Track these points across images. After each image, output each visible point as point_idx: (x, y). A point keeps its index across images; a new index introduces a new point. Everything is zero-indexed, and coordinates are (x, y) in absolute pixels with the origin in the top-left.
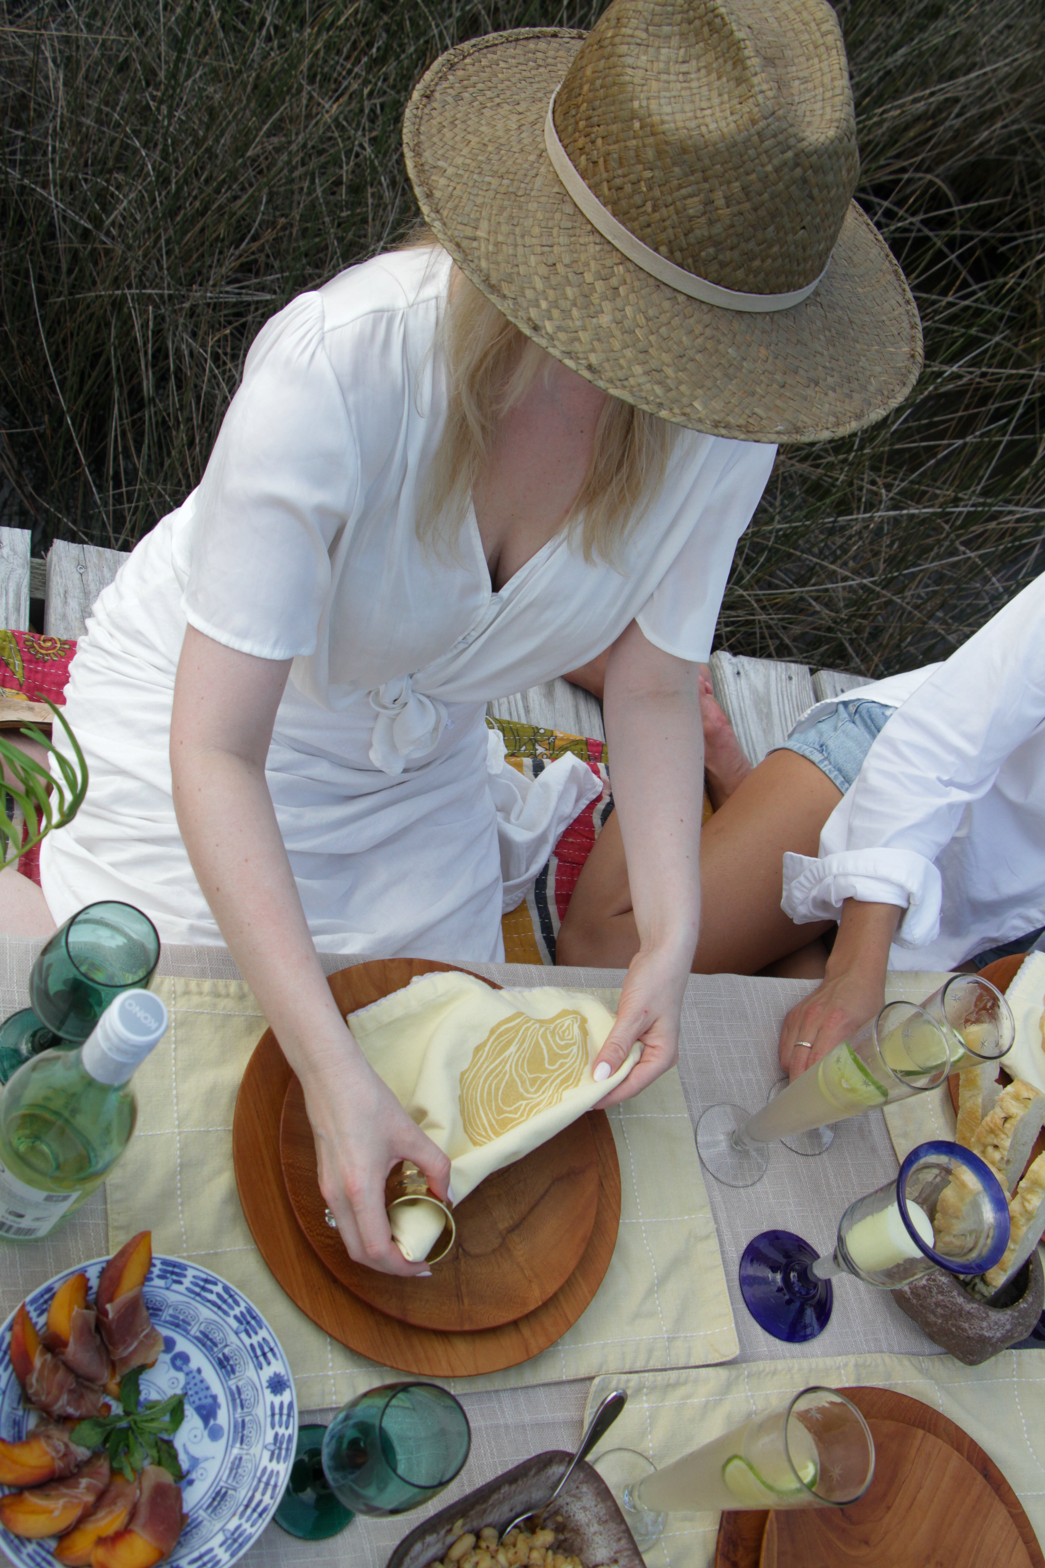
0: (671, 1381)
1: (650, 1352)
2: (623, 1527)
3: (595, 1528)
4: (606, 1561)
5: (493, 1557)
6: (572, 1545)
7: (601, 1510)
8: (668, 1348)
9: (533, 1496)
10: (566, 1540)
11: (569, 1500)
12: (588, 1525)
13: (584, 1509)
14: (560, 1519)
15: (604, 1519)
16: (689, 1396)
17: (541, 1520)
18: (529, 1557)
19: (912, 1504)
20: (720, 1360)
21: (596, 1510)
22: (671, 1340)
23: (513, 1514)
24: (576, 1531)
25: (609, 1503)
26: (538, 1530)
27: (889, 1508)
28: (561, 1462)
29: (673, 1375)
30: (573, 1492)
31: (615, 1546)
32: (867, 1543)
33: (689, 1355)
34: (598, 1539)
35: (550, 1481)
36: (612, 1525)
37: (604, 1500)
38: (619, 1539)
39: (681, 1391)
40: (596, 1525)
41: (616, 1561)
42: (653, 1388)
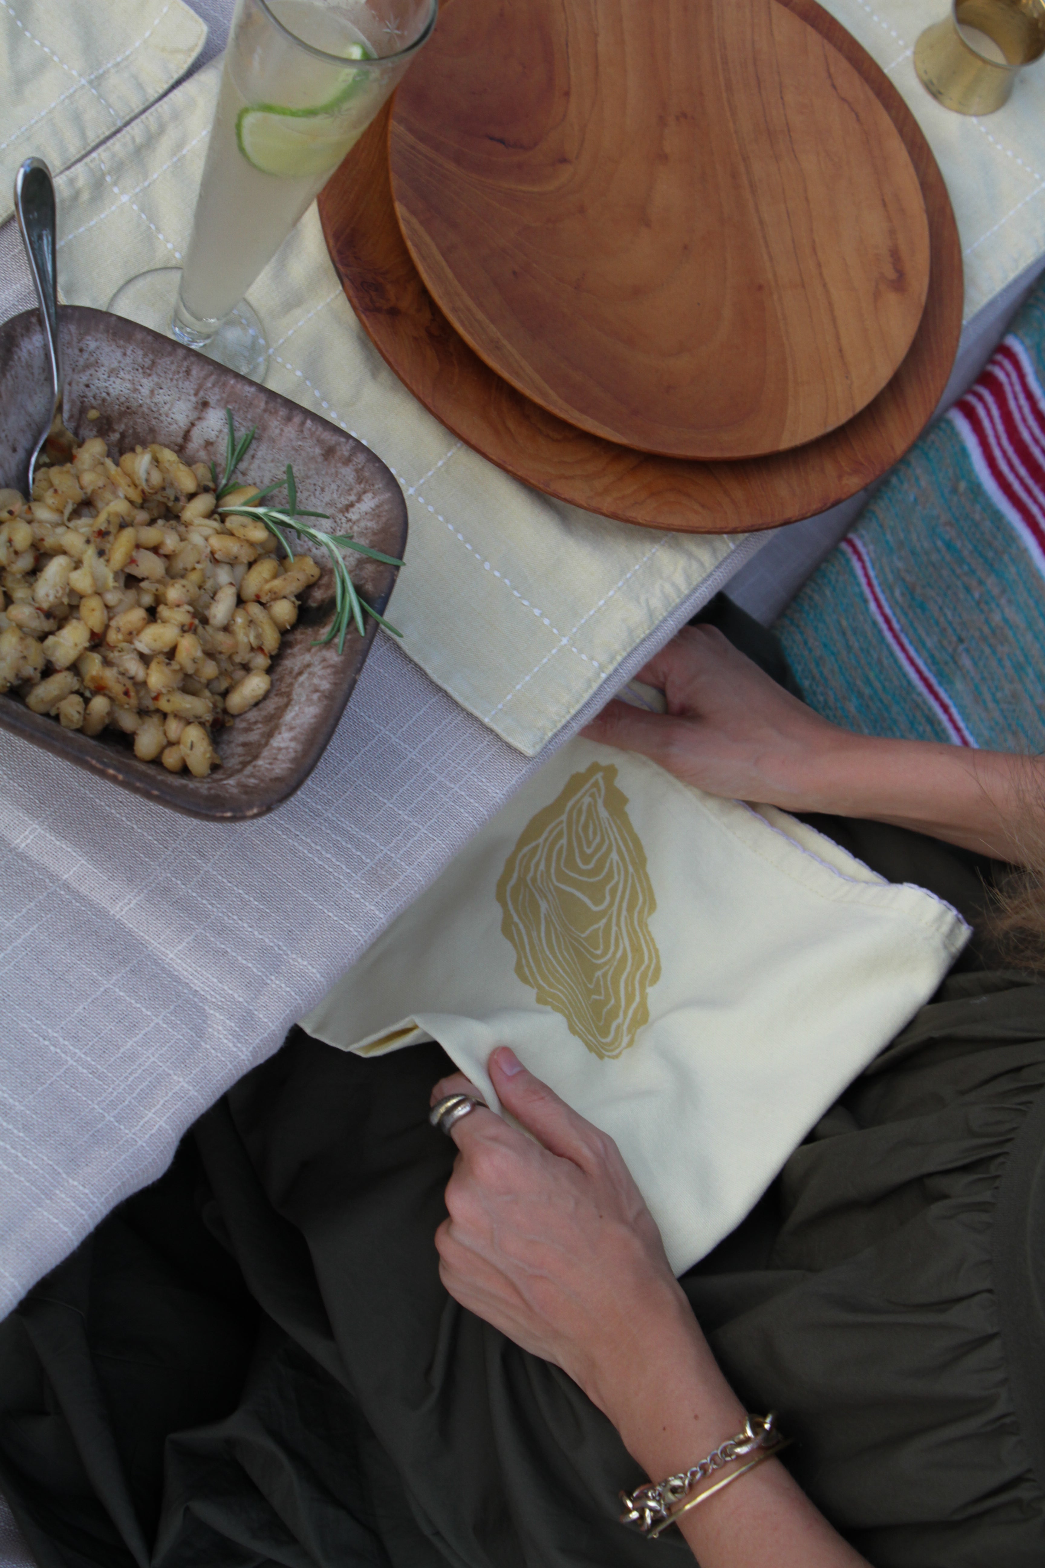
0: (138, 140)
1: (77, 119)
2: (181, 352)
3: (147, 384)
4: (193, 415)
5: (29, 522)
6: (136, 434)
7: (136, 354)
8: (100, 96)
9: (31, 409)
10: (123, 436)
11: (84, 378)
12: (135, 390)
13: (113, 372)
14: (93, 414)
15: (148, 362)
16: (180, 145)
17: (70, 435)
18: (82, 488)
19: (597, 67)
20: (190, 61)
21: (128, 360)
22: (97, 82)
23: (21, 454)
24: (128, 411)
25: (139, 336)
26: (75, 451)
27: (567, 94)
28: (28, 329)
29: (136, 130)
30: (81, 362)
31: (189, 386)
32: (564, 160)
33: (140, 86)
34: (160, 398)
35: (36, 371)
36: (165, 362)
37: (129, 338)
38: (188, 372)
39: (165, 144)
40: (144, 381)
41: (205, 404)
42: (119, 169)
